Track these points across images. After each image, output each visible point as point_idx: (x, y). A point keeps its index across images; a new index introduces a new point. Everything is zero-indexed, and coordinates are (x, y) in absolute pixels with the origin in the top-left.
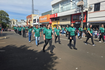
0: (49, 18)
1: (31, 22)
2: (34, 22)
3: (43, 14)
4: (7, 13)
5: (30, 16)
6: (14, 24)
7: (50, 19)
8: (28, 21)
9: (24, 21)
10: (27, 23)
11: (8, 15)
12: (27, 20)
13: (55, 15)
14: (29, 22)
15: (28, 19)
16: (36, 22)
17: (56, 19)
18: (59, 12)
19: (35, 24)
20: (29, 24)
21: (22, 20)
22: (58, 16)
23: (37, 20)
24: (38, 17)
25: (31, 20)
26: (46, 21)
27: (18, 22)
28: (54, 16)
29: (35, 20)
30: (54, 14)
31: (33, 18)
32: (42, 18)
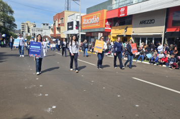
0: (105, 18)
1: (62, 28)
2: (69, 29)
3: (89, 11)
4: (9, 7)
5: (60, 16)
6: (29, 32)
7: (108, 20)
8: (57, 26)
9: (48, 26)
10: (53, 30)
11: (11, 12)
12: (54, 24)
13: (122, 10)
14: (59, 29)
15: (57, 22)
16: (72, 29)
17: (124, 21)
18: (131, 3)
19: (71, 32)
20: (57, 32)
21: (44, 24)
22: (129, 13)
23: (75, 24)
24: (79, 17)
25: (63, 24)
26: (97, 25)
27: (36, 28)
28: (119, 13)
29: (71, 24)
30: (120, 9)
31: (68, 20)
32: (87, 18)
